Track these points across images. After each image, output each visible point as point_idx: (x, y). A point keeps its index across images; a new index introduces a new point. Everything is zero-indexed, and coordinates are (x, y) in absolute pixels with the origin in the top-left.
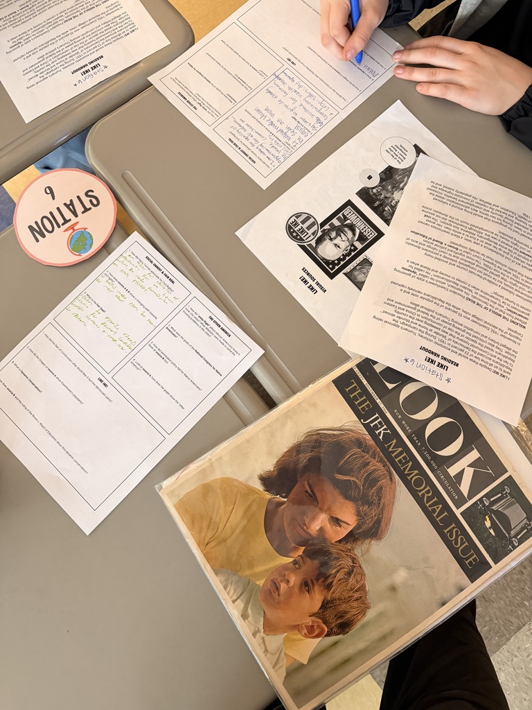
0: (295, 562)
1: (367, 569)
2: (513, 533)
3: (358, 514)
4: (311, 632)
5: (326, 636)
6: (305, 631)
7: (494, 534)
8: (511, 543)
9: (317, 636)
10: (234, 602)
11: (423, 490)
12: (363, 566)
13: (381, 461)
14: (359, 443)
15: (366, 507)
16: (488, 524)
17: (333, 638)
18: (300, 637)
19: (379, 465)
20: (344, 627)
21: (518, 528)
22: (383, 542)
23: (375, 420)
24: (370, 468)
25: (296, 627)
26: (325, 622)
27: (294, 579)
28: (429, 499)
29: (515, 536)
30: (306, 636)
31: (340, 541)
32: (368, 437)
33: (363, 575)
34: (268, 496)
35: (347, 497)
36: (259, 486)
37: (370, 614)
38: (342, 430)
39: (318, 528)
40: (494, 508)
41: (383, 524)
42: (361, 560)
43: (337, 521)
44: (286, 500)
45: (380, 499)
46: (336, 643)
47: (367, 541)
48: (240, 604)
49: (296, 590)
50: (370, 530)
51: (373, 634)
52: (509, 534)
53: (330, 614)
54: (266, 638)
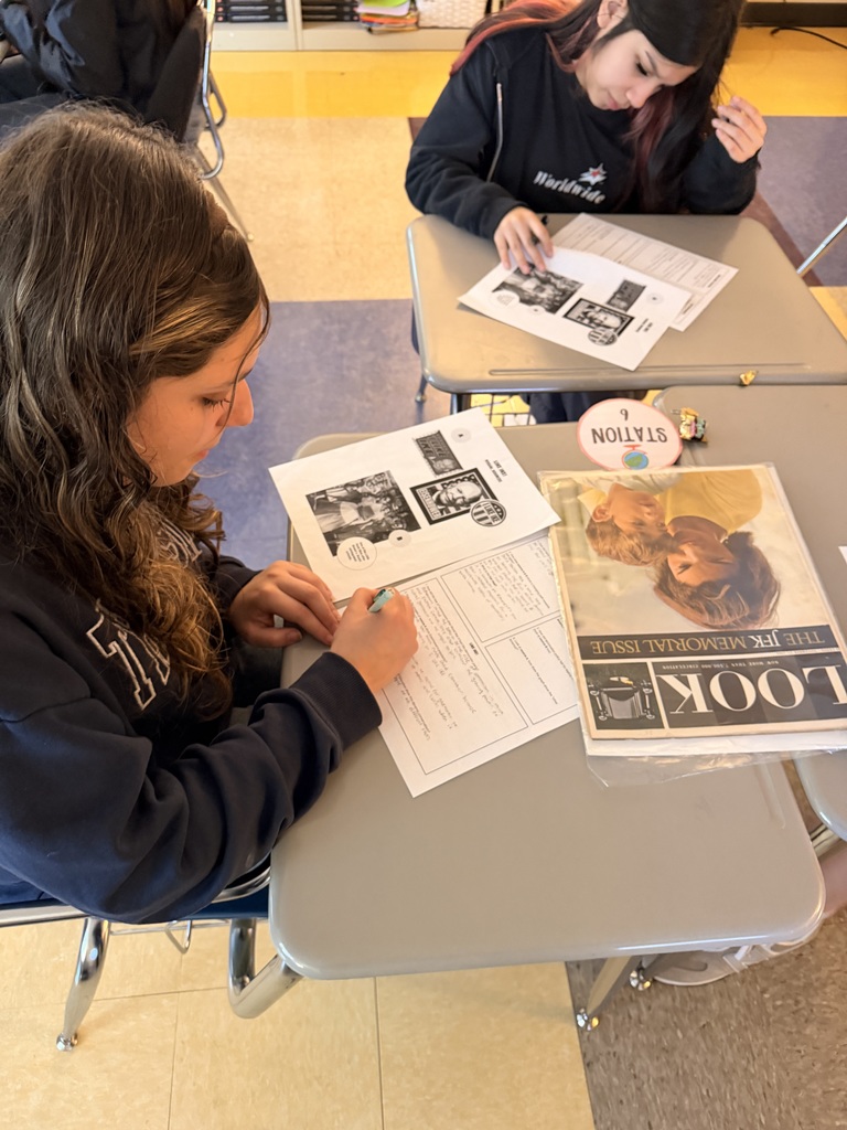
0: (663, 525)
1: (633, 568)
2: (605, 696)
3: (685, 585)
4: (600, 511)
5: (591, 520)
6: (603, 508)
7: (612, 679)
8: (596, 689)
9: (594, 514)
10: (651, 476)
11: (685, 645)
12: (636, 567)
13: (728, 626)
14: (754, 618)
15: (689, 593)
16: (625, 680)
17: (587, 523)
18: (600, 503)
19: (725, 623)
20: (592, 533)
21: (606, 704)
22: (650, 590)
23: (774, 641)
24: (725, 614)
25: (609, 503)
26: (602, 523)
27: (649, 519)
28: (674, 645)
29: (600, 696)
30: (599, 506)
31: (666, 561)
32: (757, 628)
33: (629, 564)
34: (731, 531)
35: (704, 585)
36: (743, 529)
37: (593, 553)
38: (772, 610)
39: (686, 552)
40: (637, 694)
41: (667, 598)
42: (643, 568)
43: (686, 567)
44: (722, 541)
45: (692, 607)
46: (582, 522)
47: (657, 580)
48: (647, 479)
49: (639, 516)
50: (666, 586)
51: (575, 547)
52: (605, 692)
53: (608, 529)
54: (610, 483)
